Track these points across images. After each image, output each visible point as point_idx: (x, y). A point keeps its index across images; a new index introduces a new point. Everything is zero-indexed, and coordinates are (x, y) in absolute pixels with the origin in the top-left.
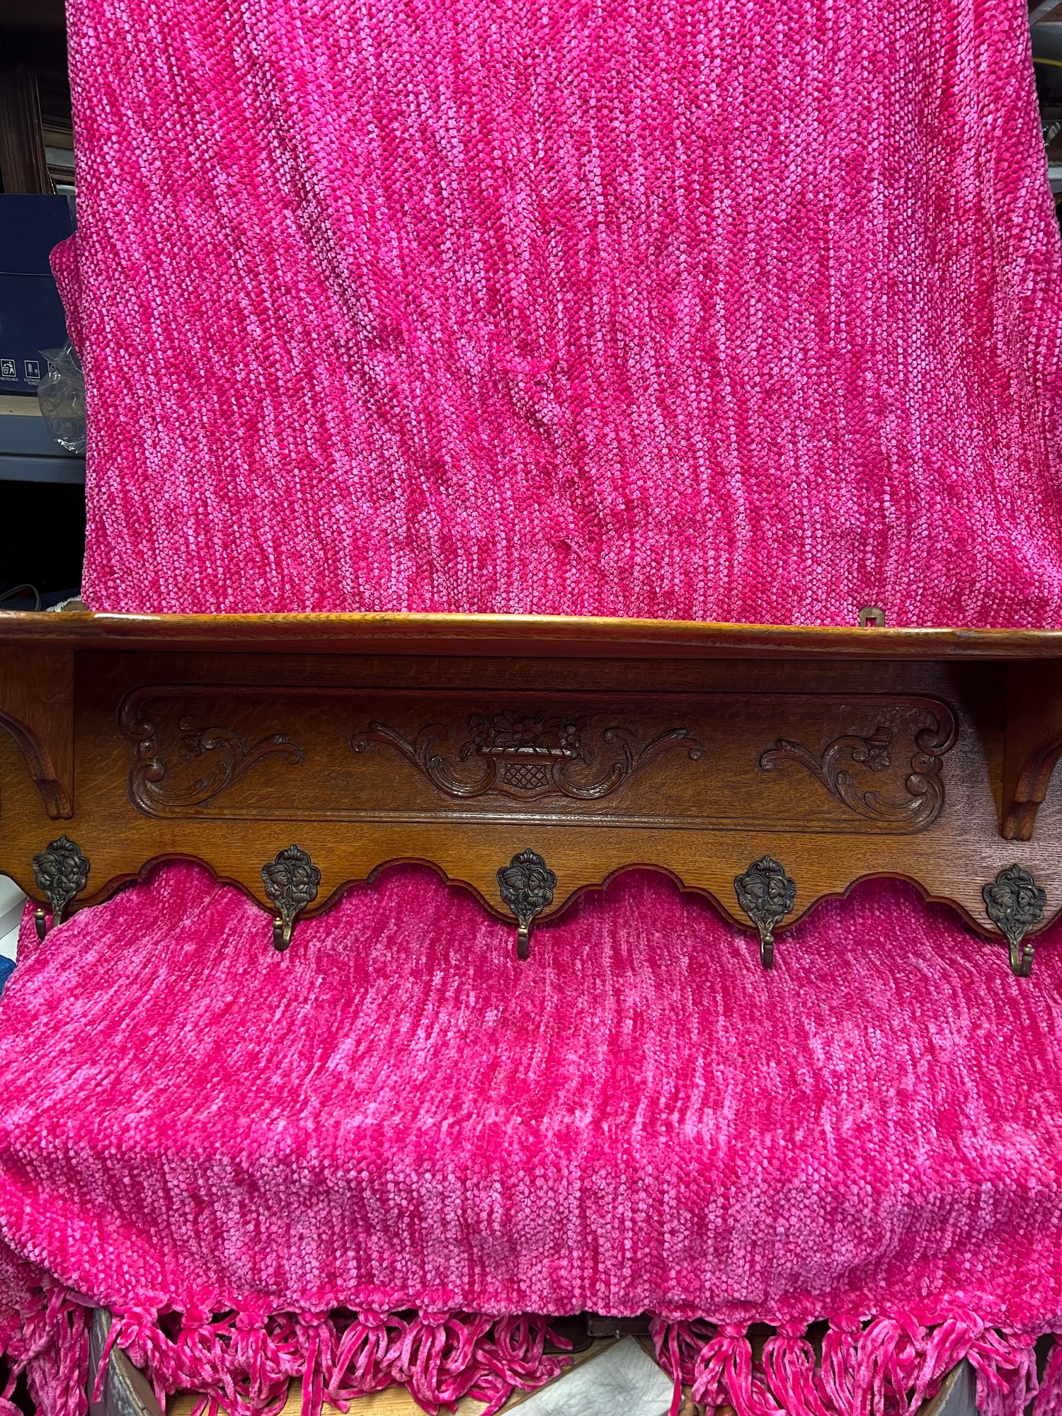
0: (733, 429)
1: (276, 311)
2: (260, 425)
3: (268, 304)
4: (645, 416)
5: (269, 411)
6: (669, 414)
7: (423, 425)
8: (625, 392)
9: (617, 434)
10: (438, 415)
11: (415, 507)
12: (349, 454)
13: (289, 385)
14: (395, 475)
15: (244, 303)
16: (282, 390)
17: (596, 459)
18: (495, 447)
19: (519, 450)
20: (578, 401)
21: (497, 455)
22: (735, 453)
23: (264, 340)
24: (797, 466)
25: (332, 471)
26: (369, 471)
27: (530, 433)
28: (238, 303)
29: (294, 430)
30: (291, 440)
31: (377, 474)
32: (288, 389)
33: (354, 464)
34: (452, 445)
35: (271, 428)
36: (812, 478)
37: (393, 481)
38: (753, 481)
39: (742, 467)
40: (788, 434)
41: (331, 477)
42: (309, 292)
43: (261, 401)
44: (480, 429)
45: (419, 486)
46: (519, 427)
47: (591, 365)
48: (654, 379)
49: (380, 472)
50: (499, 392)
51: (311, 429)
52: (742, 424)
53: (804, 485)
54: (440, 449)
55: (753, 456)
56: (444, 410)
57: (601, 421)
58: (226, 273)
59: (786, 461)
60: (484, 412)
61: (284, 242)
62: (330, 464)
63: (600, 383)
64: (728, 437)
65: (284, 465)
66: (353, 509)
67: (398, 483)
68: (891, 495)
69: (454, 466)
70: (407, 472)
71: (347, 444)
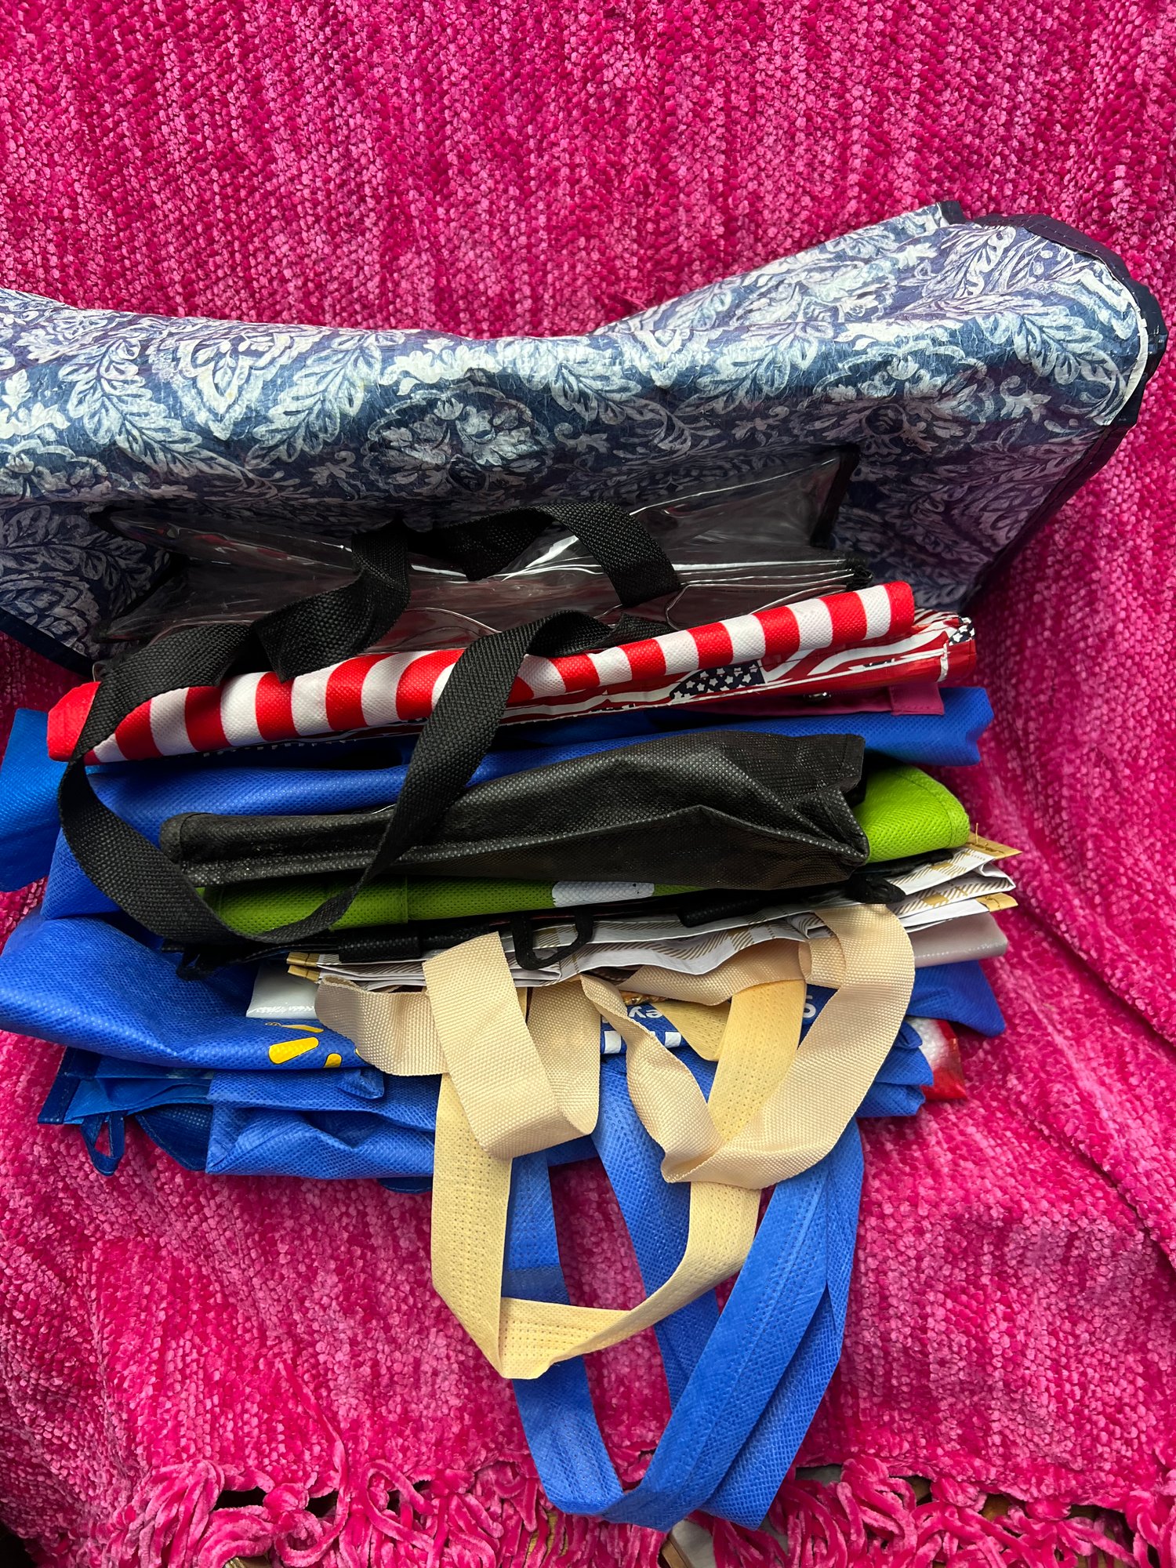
2: (158, 85)
4: (778, 60)
5: (171, 61)
6: (817, 52)
7: (418, 99)
9: (728, 100)
10: (441, 80)
11: (395, 243)
12: (297, 147)
13: (204, 19)
14: (367, 190)
16: (192, 28)
17: (688, 147)
18: (528, 137)
19: (564, 143)
21: (530, 152)
25: (269, 177)
26: (327, 180)
27: (586, 111)
29: (212, 100)
30: (206, 117)
31: (340, 187)
32: (201, 27)
33: (304, 166)
34: (458, 136)
35: (175, 93)
37: (362, 199)
41: (269, 186)
43: (159, 43)
44: (508, 106)
45: (405, 206)
46: (569, 100)
49: (344, 183)
51: (238, 100)
54: (442, 142)
56: (451, 71)
57: (704, 77)
60: (516, 75)
62: (267, 163)
65: (196, 160)
66: (301, 242)
67: (371, 202)
69: (461, 172)
70: (386, 184)
71: (294, 130)
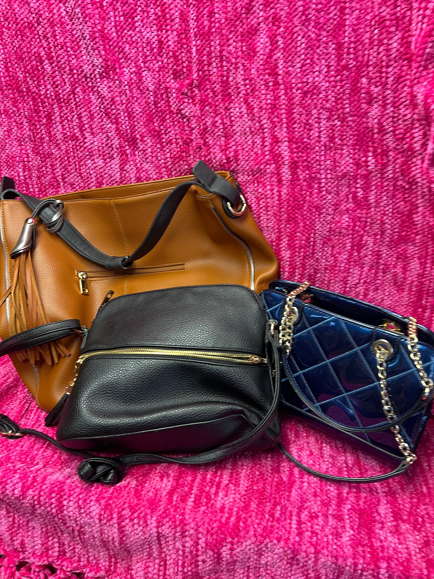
0: (284, 115)
1: (57, 58)
2: (53, 117)
3: (53, 54)
5: (57, 111)
8: (227, 97)
9: (223, 121)
10: (133, 113)
11: (124, 162)
12: (93, 134)
13: (65, 97)
14: (114, 146)
15: (43, 53)
16: (62, 100)
17: (212, 135)
18: (162, 130)
19: (173, 132)
20: (203, 102)
21: (163, 134)
22: (285, 130)
23: (52, 73)
24: (319, 137)
25: (85, 143)
26: (102, 144)
27: (179, 122)
28: (39, 54)
29: (68, 121)
30: (67, 125)
31: (106, 145)
32: (65, 100)
33: (95, 139)
34: (140, 129)
35: (58, 119)
36: (328, 143)
37: (113, 149)
38: (294, 146)
39: (289, 138)
40: (315, 118)
42: (72, 48)
43: (53, 105)
44: (155, 120)
45: (125, 151)
46: (173, 119)
47: (210, 82)
48: (242, 88)
50: (163, 99)
51: (76, 121)
52: (290, 112)
53: (323, 148)
54: (135, 131)
55: (295, 132)
56: (136, 110)
57: (214, 113)
58: (34, 38)
59: (313, 134)
60: (156, 111)
61: (60, 21)
62: (84, 139)
63: (214, 92)
64: (282, 119)
65: (65, 138)
66: (95, 162)
67: (115, 150)
68: (373, 152)
69: (141, 141)
70: (119, 144)
71: (92, 129)
